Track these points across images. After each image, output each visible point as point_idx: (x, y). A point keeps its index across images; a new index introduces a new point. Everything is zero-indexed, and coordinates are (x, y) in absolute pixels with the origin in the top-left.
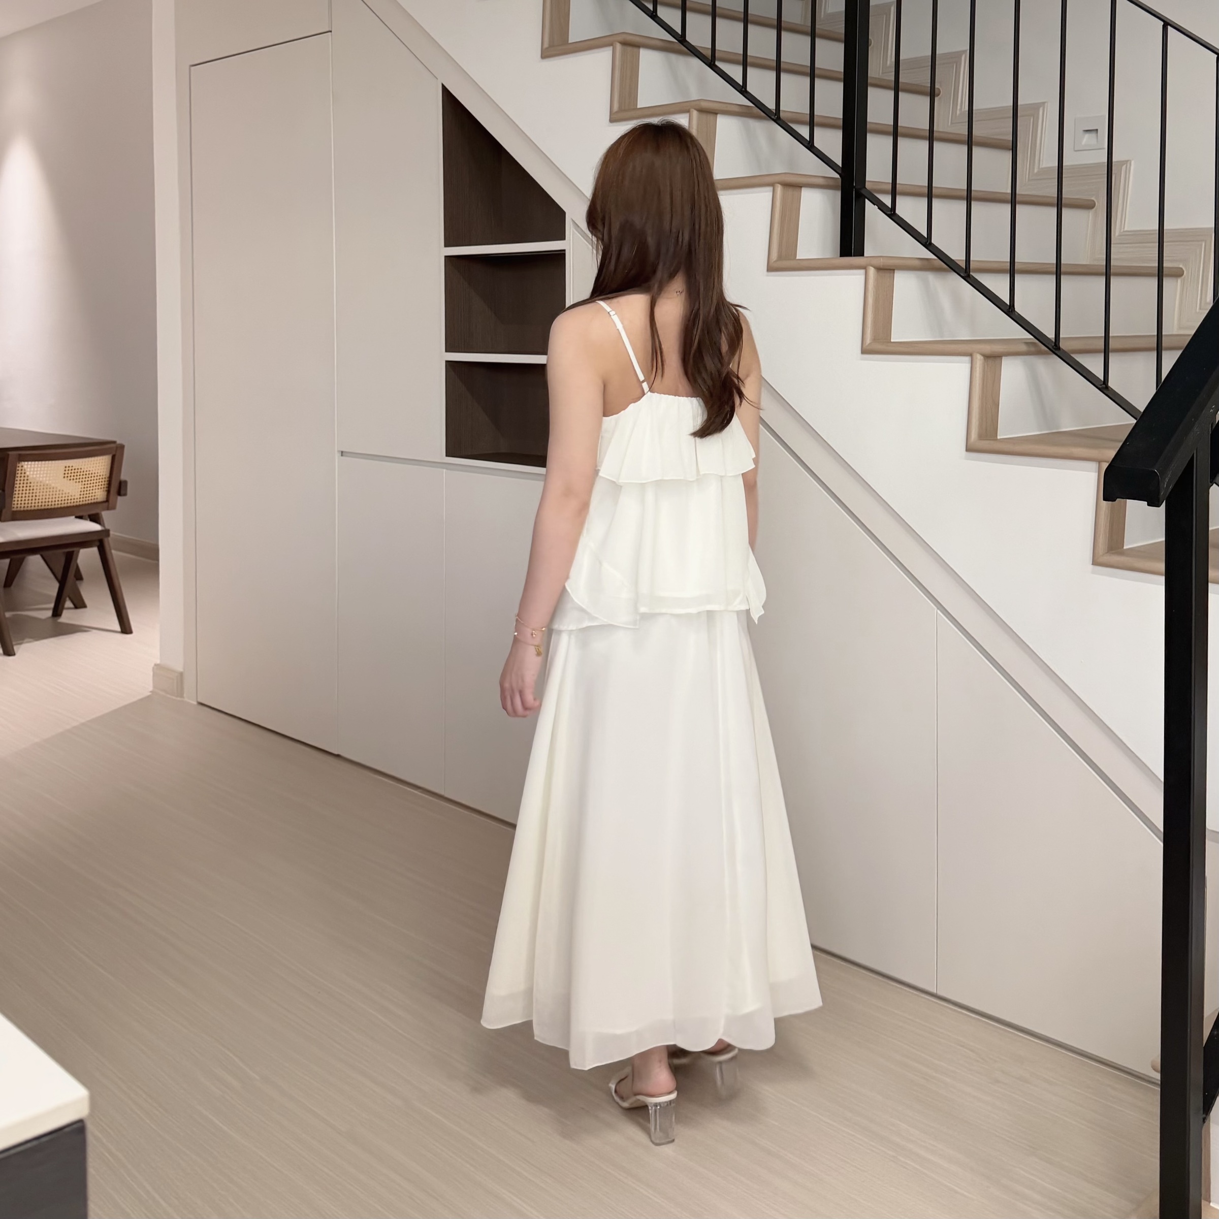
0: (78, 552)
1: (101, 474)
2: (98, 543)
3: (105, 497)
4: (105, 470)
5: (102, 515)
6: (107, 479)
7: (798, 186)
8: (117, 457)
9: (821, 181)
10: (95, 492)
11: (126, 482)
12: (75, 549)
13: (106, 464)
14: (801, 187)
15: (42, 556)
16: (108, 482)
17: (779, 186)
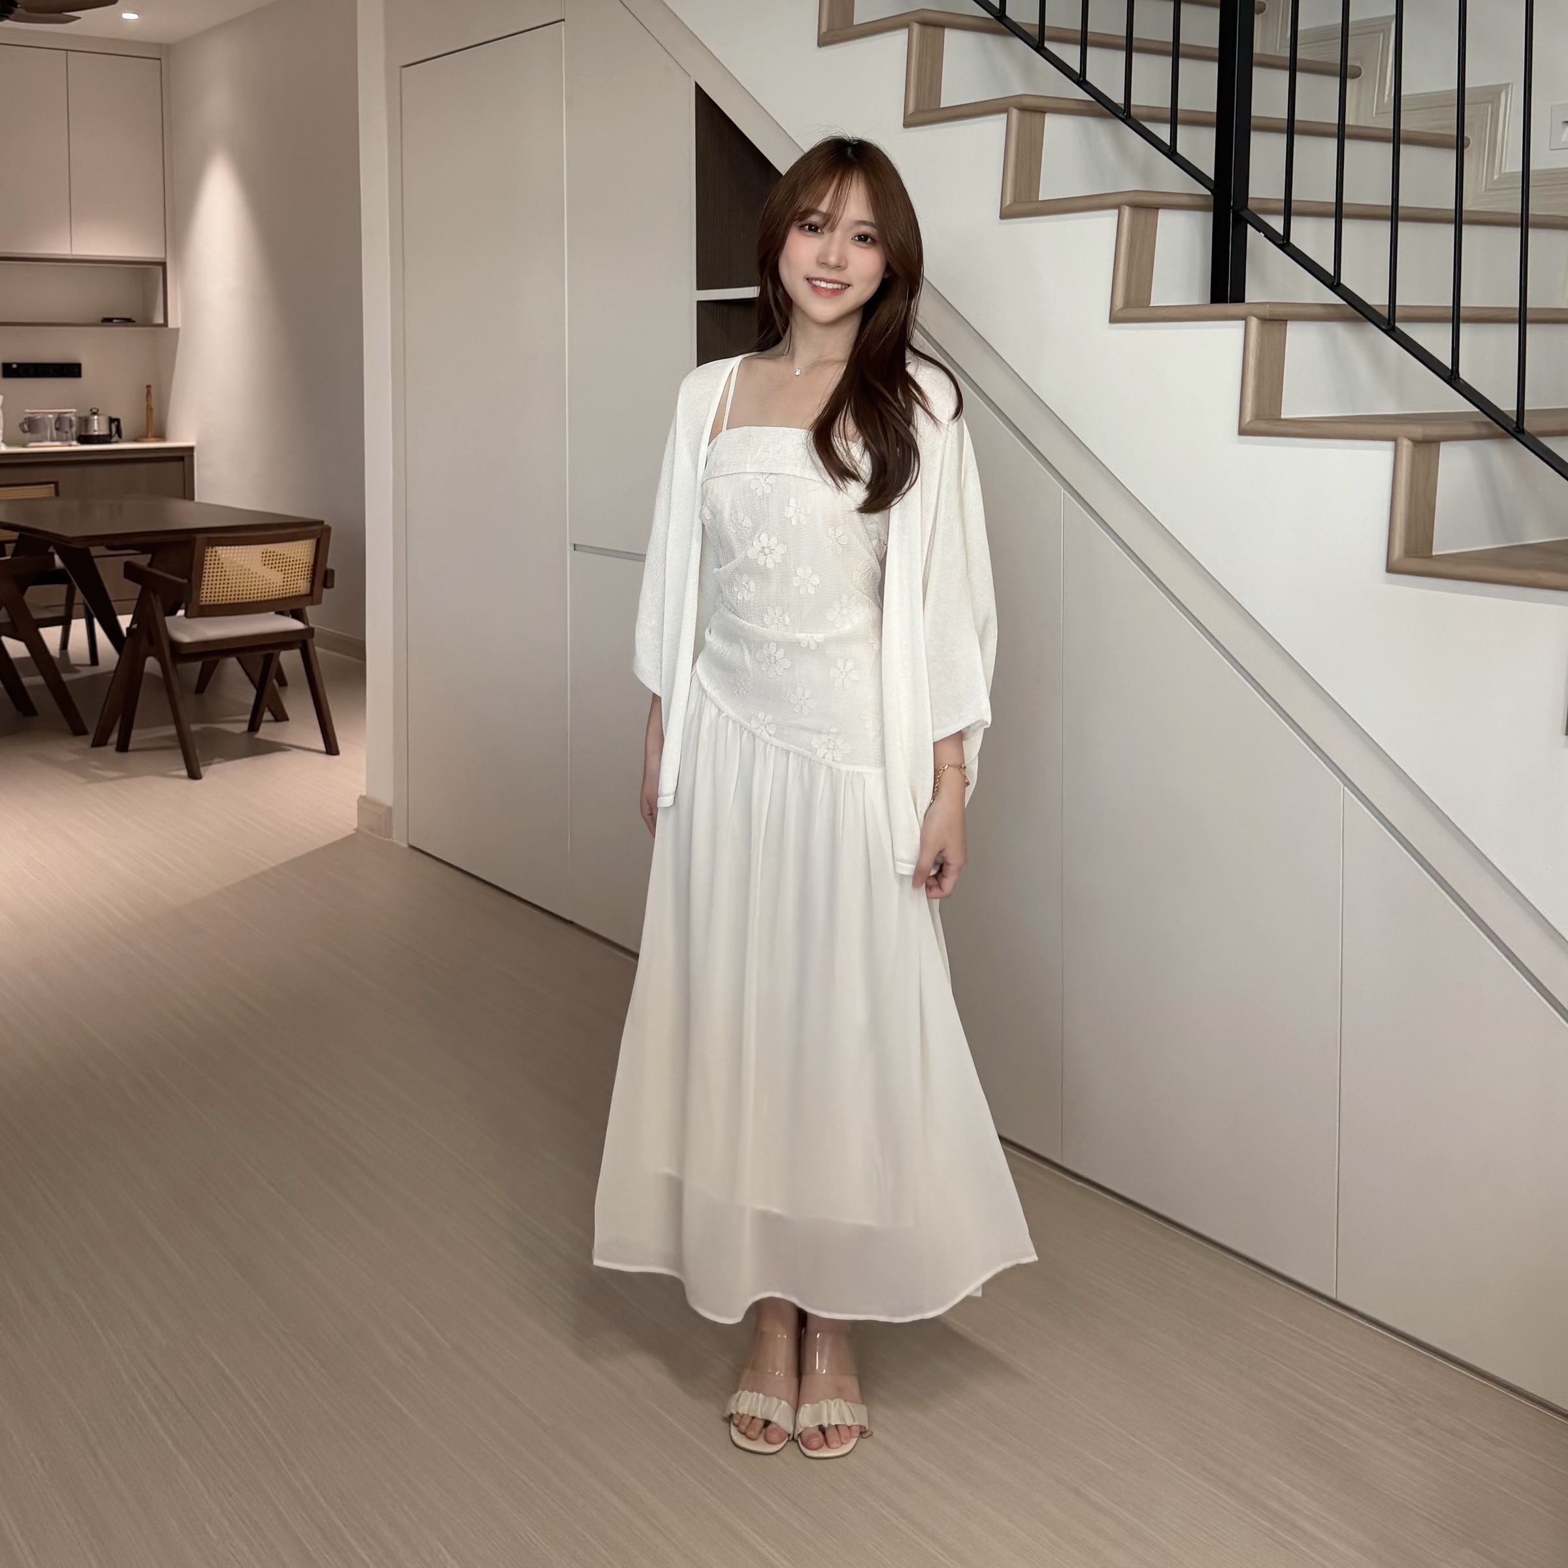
0: (279, 654)
1: (304, 562)
2: (300, 645)
3: (309, 589)
4: (308, 557)
5: (305, 611)
6: (310, 568)
7: (1155, 208)
8: (322, 542)
9: (1185, 200)
10: (297, 584)
11: (332, 571)
12: (275, 651)
13: (310, 549)
14: (1158, 208)
15: (238, 658)
16: (312, 572)
17: (1127, 208)
